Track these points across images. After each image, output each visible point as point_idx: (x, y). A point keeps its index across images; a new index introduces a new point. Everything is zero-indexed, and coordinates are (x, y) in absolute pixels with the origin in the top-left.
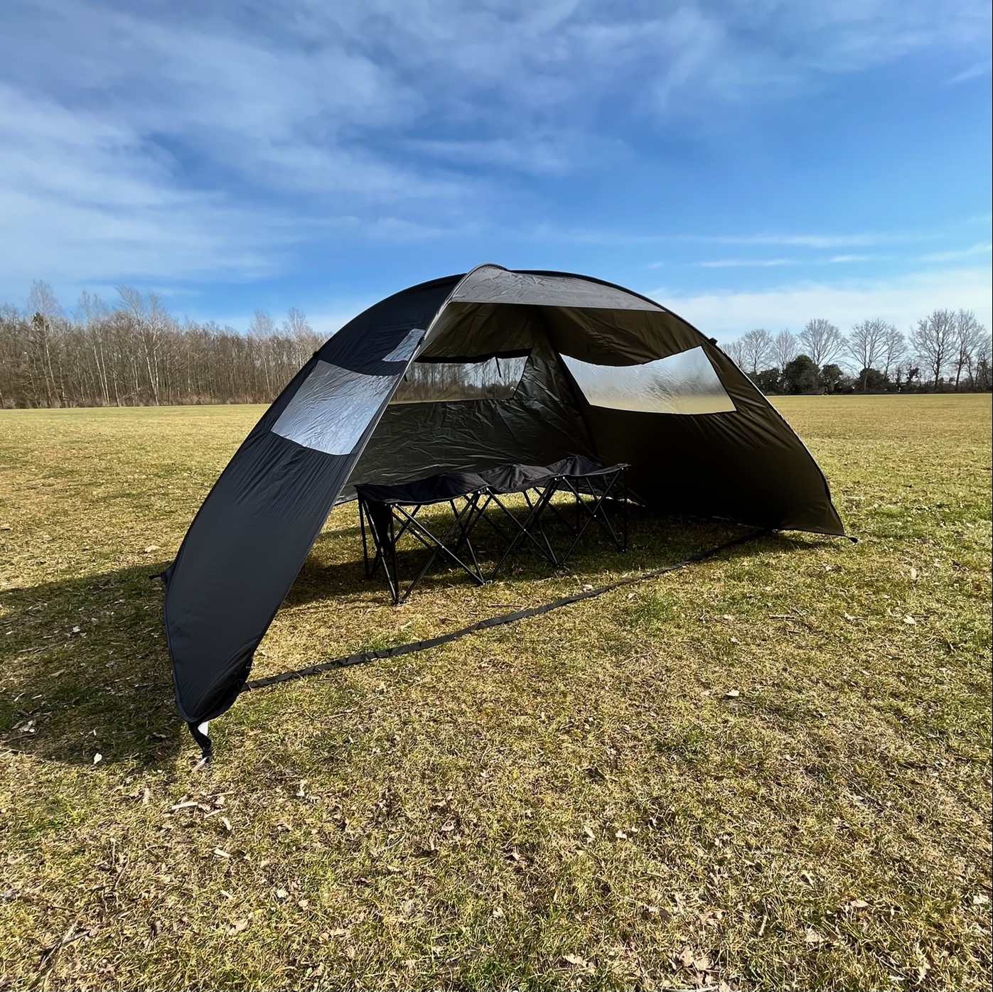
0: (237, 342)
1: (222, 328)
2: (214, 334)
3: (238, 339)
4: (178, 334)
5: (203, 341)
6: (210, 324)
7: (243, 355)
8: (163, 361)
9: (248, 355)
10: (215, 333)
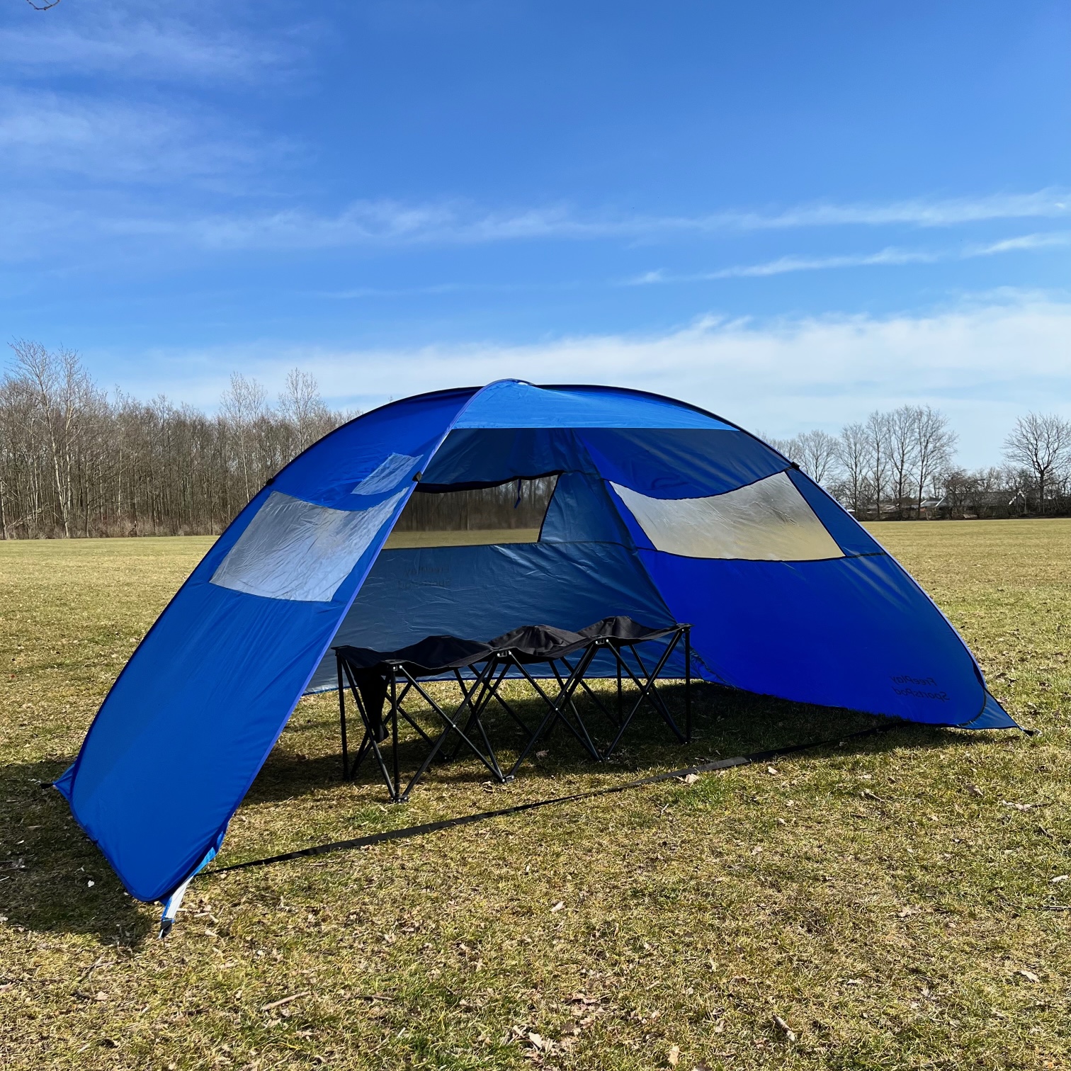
0: (200, 430)
1: (177, 407)
2: (163, 416)
3: (202, 425)
4: (106, 418)
5: (145, 429)
6: (158, 400)
7: (209, 452)
8: (78, 462)
9: (218, 453)
10: (166, 416)
